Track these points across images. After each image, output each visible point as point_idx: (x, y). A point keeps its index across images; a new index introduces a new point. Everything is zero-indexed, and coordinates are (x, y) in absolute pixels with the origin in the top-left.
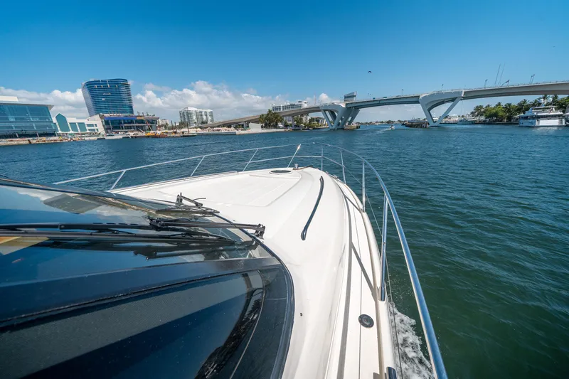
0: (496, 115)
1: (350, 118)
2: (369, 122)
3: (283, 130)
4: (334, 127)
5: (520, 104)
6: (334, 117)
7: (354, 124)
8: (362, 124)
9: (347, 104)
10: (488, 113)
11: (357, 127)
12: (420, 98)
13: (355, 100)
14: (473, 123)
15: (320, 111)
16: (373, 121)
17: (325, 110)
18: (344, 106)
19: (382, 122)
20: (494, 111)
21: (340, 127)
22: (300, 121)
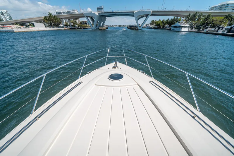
0: (159, 25)
1: (102, 23)
2: (111, 25)
3: (63, 28)
4: (94, 28)
5: (167, 20)
6: (93, 21)
7: (105, 27)
8: (109, 26)
9: (99, 13)
10: (157, 24)
11: (107, 28)
12: (134, 13)
13: (103, 11)
14: (151, 28)
15: (84, 17)
16: (113, 25)
17: (87, 17)
18: (97, 14)
19: (117, 26)
20: (159, 23)
21: (97, 28)
22: (75, 23)
